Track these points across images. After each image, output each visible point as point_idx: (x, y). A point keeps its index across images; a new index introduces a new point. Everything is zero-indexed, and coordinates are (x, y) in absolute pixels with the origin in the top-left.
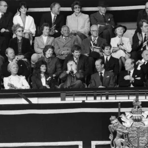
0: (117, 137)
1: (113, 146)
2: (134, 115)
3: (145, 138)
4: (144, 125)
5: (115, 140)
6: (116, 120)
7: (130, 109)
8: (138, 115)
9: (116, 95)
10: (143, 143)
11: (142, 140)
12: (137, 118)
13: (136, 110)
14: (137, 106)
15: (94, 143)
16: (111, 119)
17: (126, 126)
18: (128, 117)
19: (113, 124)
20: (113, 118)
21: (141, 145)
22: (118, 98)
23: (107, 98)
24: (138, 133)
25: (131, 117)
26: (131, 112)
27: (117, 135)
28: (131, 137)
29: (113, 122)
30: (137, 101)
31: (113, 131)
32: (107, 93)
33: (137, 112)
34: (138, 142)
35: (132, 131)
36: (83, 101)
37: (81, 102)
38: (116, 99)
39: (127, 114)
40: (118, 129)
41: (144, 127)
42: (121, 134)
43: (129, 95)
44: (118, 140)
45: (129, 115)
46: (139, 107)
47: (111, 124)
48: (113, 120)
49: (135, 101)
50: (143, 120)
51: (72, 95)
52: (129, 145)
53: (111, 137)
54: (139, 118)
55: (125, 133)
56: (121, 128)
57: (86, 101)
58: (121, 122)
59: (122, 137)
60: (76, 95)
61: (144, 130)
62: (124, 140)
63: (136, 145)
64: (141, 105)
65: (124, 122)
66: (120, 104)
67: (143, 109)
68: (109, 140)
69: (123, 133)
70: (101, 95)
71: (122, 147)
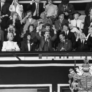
0: (73, 82)
1: (71, 87)
2: (84, 68)
3: (91, 82)
4: (91, 74)
5: (72, 83)
6: (73, 71)
7: (82, 65)
8: (87, 68)
9: (73, 56)
10: (89, 86)
11: (89, 84)
12: (86, 70)
13: (85, 65)
14: (86, 63)
15: (59, 85)
16: (70, 70)
17: (79, 75)
18: (81, 70)
19: (71, 74)
20: (71, 70)
21: (88, 87)
22: (74, 57)
23: (68, 58)
24: (87, 79)
25: (82, 70)
26: (82, 66)
27: (74, 80)
28: (82, 82)
29: (71, 72)
30: (86, 59)
31: (71, 78)
32: (68, 54)
33: (86, 66)
34: (87, 85)
35: (83, 78)
36: (53, 59)
37: (51, 59)
38: (73, 58)
39: (80, 67)
40: (74, 77)
41: (90, 75)
42: (76, 80)
43: (81, 56)
44: (74, 84)
45: (81, 68)
46: (87, 63)
47: (70, 73)
48: (71, 71)
49: (85, 60)
50: (90, 71)
51: (46, 55)
52: (81, 86)
53: (70, 82)
54: (87, 70)
55: (78, 79)
56: (76, 76)
57: (54, 59)
58: (76, 72)
59: (76, 82)
60: (48, 55)
61: (90, 78)
62: (77, 84)
63: (85, 87)
64: (89, 62)
65: (78, 72)
66: (75, 61)
67: (90, 64)
68: (69, 83)
69: (77, 79)
70: (64, 56)
71: (76, 88)
